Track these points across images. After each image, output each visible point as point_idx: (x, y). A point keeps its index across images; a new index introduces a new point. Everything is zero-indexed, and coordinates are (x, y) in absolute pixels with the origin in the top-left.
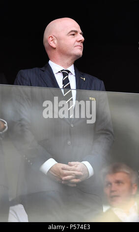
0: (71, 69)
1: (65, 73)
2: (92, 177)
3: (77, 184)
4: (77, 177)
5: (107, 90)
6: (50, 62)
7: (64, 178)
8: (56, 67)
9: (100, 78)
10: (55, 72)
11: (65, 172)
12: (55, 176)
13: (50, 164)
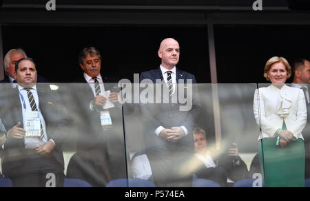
0: (174, 70)
1: (169, 73)
2: (187, 135)
3: (178, 140)
4: (177, 136)
5: (197, 83)
6: (161, 66)
7: (168, 138)
8: (164, 69)
9: (192, 74)
10: (163, 73)
11: (169, 134)
12: (163, 137)
13: (160, 129)
